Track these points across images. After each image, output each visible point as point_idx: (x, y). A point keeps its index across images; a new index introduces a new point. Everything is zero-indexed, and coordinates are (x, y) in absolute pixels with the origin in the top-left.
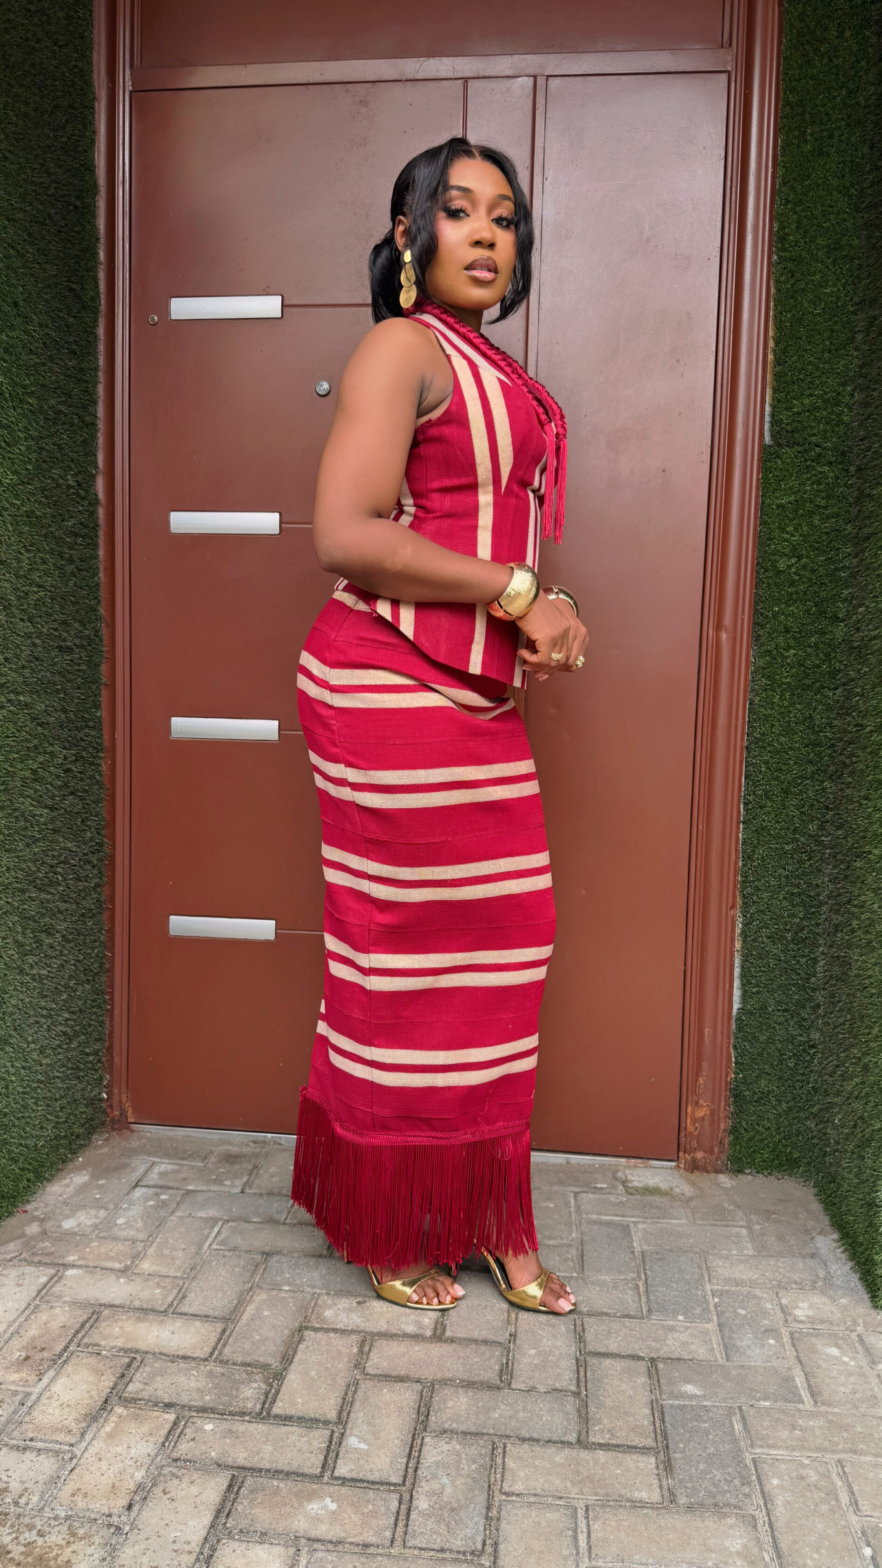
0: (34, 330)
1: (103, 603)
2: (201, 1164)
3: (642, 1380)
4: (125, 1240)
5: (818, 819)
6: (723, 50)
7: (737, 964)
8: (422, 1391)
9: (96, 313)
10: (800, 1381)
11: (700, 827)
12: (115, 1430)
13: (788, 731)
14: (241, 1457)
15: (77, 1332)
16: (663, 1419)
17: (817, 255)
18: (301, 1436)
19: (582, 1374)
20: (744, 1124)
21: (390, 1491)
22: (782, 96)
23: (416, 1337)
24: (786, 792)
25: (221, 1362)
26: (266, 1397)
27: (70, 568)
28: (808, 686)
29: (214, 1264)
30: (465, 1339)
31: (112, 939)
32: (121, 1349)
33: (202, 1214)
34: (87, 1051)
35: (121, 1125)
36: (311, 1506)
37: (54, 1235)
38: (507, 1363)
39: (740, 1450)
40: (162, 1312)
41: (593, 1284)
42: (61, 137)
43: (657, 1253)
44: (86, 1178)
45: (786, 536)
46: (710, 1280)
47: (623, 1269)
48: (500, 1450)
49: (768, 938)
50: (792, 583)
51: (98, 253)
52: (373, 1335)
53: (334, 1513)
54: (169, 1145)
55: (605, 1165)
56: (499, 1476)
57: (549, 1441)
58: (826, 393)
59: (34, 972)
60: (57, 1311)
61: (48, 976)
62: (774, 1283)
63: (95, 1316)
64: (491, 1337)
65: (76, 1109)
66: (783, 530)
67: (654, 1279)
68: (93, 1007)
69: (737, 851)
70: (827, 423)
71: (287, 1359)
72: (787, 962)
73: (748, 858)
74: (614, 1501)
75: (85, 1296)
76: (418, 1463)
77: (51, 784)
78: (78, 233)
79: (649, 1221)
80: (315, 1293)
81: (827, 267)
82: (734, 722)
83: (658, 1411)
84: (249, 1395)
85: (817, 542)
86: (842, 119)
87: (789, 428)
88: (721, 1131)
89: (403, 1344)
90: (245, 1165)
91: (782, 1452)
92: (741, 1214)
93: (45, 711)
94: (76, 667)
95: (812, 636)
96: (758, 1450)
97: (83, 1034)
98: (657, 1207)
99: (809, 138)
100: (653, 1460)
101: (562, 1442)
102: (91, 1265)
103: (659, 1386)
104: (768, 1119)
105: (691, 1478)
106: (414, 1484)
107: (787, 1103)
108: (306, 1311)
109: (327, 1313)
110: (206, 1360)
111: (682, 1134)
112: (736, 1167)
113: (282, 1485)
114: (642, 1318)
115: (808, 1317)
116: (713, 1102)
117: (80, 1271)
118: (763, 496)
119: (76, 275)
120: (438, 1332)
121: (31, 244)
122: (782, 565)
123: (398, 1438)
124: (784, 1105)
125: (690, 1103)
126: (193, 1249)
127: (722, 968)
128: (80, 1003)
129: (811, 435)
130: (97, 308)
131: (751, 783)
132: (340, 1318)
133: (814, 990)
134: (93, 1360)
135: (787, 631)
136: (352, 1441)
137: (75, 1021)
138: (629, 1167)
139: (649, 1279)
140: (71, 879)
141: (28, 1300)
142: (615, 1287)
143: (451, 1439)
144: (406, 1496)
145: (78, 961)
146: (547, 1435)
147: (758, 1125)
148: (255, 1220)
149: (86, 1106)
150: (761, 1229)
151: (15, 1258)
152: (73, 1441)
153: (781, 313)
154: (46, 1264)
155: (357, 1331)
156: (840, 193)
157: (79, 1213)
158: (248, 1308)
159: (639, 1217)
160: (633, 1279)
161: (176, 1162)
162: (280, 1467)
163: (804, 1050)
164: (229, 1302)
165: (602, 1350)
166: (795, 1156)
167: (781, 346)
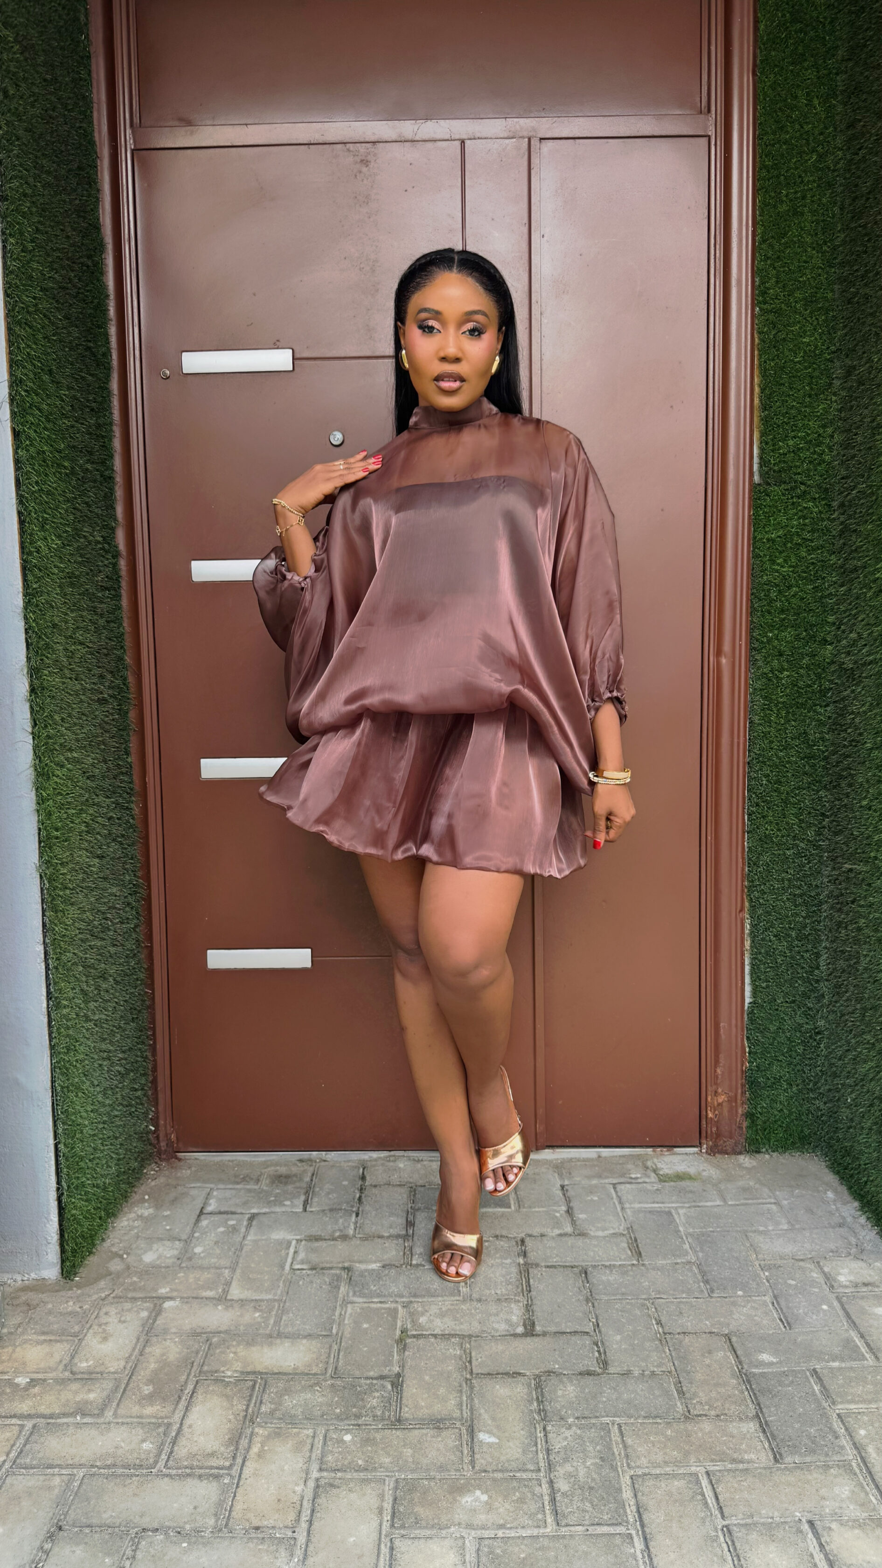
0: (64, 395)
1: (127, 652)
2: (256, 1187)
3: (722, 1353)
4: (209, 1268)
5: (815, 825)
6: (702, 116)
7: (747, 961)
8: (531, 1384)
9: (109, 369)
10: (858, 1342)
11: (709, 838)
12: (264, 1450)
13: (785, 747)
14: (387, 1461)
15: (195, 1361)
17: (795, 307)
18: (433, 1437)
19: (667, 1353)
20: (759, 1108)
22: (758, 160)
23: (510, 1336)
24: (785, 802)
25: (339, 1376)
26: (391, 1403)
28: (802, 704)
29: (301, 1283)
30: (556, 1332)
31: (152, 976)
33: (274, 1236)
34: (136, 1087)
35: (168, 1155)
36: (464, 1501)
37: (138, 1269)
38: (599, 1350)
39: (824, 1408)
40: (268, 1335)
41: (654, 1269)
42: (75, 199)
43: (704, 1235)
44: (150, 1210)
45: (776, 567)
46: (756, 1255)
47: (677, 1253)
48: (616, 1430)
49: (775, 936)
51: (108, 310)
52: (470, 1336)
53: (487, 1503)
55: (633, 1156)
56: (622, 1453)
57: (657, 1417)
58: (808, 435)
59: (96, 1017)
60: (168, 1343)
61: (107, 1020)
63: (206, 1344)
64: (579, 1328)
65: (131, 1144)
67: (707, 1259)
68: (138, 1044)
69: (743, 858)
70: (810, 462)
72: (792, 957)
73: (753, 864)
75: (190, 1326)
76: (547, 1449)
77: (98, 833)
79: (687, 1205)
80: (404, 1302)
81: (805, 319)
82: (736, 740)
83: (744, 1380)
85: (805, 572)
86: (814, 181)
87: (776, 468)
88: (739, 1116)
89: (500, 1343)
91: (861, 1406)
92: (766, 1190)
95: (804, 658)
96: (840, 1407)
97: (132, 1071)
98: (691, 1192)
99: (785, 199)
100: (751, 1424)
101: (670, 1417)
102: (185, 1295)
103: (738, 1357)
104: (781, 1102)
105: (789, 1436)
106: (549, 1469)
107: (797, 1086)
110: (323, 1375)
111: (704, 1122)
112: (753, 1147)
113: (432, 1483)
114: (705, 1296)
116: (731, 1091)
117: (177, 1303)
118: (755, 531)
119: (91, 333)
120: (529, 1327)
124: (794, 1089)
125: (709, 1093)
126: (276, 1270)
127: (733, 967)
128: (129, 1042)
129: (796, 474)
130: (109, 363)
131: (753, 796)
132: (435, 1323)
133: (817, 981)
134: (218, 1387)
135: (781, 655)
136: (483, 1437)
137: (126, 1059)
138: (656, 1156)
139: (703, 1260)
140: (117, 924)
142: (675, 1270)
143: (570, 1424)
144: (545, 1481)
145: (125, 1001)
146: (655, 1412)
147: (772, 1108)
148: (326, 1237)
149: (138, 1140)
150: (789, 1203)
151: (109, 1295)
152: (227, 1464)
153: (765, 362)
154: (141, 1298)
155: (454, 1334)
156: (814, 249)
157: (155, 1246)
158: (347, 1322)
159: (677, 1202)
160: (688, 1261)
161: (230, 1186)
163: (811, 1037)
165: (679, 1330)
166: (806, 1134)
167: (767, 392)
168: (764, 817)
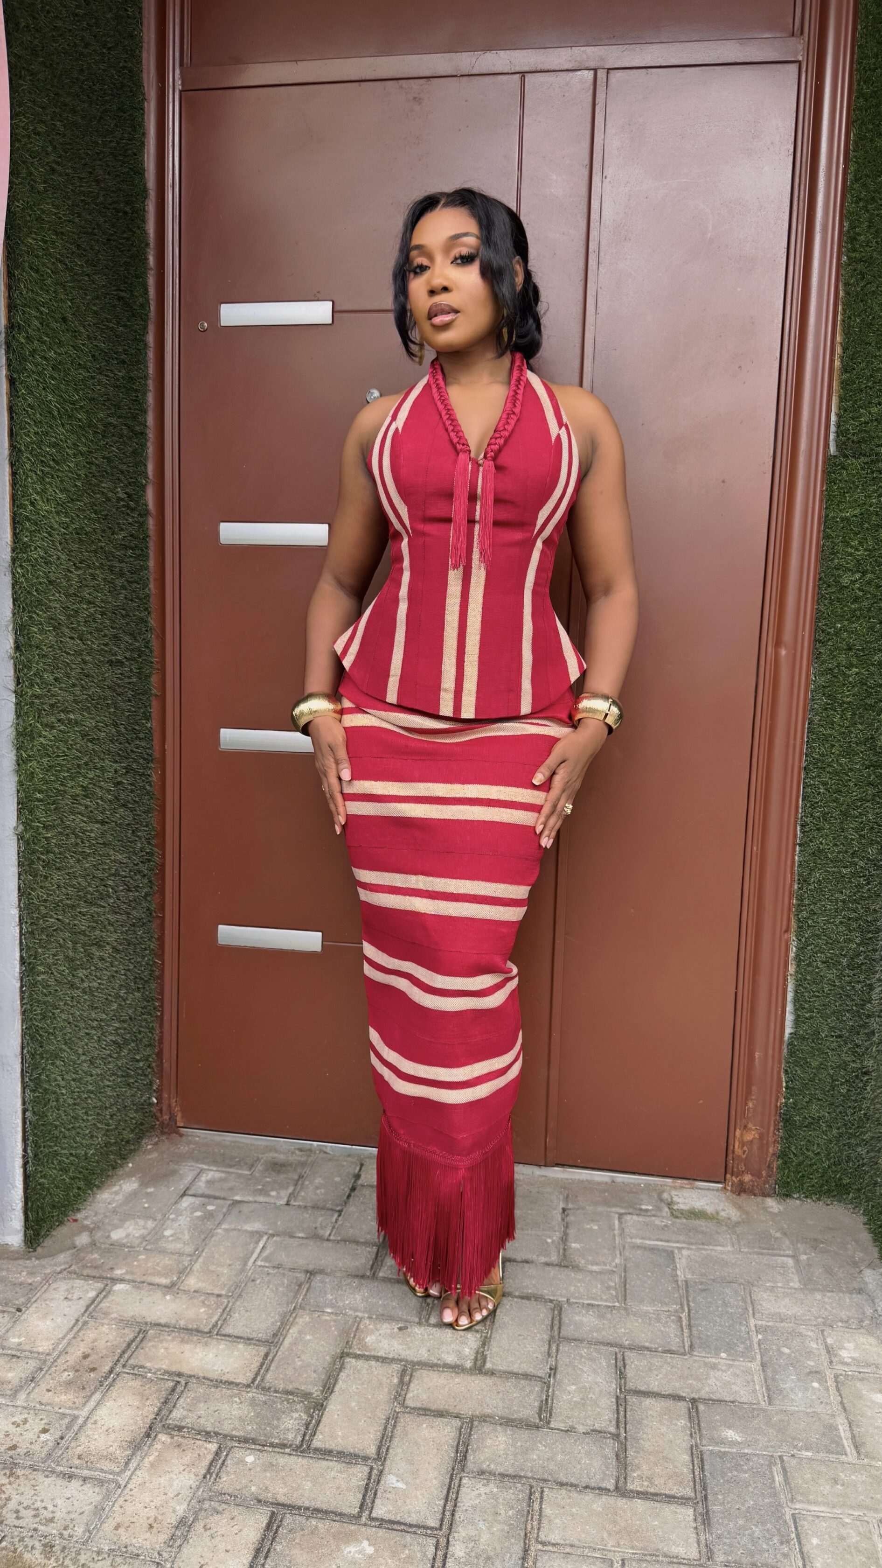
0: (83, 345)
1: (153, 616)
2: (247, 1173)
3: (683, 1422)
4: (173, 1254)
6: (794, 39)
7: (790, 987)
8: (461, 1428)
9: (145, 319)
10: (843, 1431)
11: (755, 848)
12: (160, 1459)
13: (848, 752)
14: (281, 1492)
15: (124, 1352)
16: (702, 1469)
18: (340, 1472)
19: (622, 1413)
20: (793, 1148)
21: (426, 1535)
22: (855, 87)
23: (456, 1369)
24: (845, 814)
25: (263, 1389)
26: (307, 1428)
27: (119, 582)
28: (870, 705)
29: (258, 1282)
30: (505, 1372)
31: (162, 946)
32: (166, 1372)
33: (248, 1227)
34: (138, 1057)
35: (170, 1129)
36: (348, 1549)
37: (103, 1246)
38: (547, 1400)
39: (780, 1505)
40: (207, 1333)
41: (634, 1315)
42: (110, 141)
43: (701, 1283)
44: (135, 1185)
45: (850, 550)
46: (754, 1314)
47: (666, 1300)
48: (537, 1495)
49: (823, 962)
50: (856, 600)
51: (147, 259)
52: (414, 1364)
53: (370, 1557)
54: (216, 1150)
55: (650, 1185)
56: (535, 1523)
57: (587, 1487)
59: (86, 985)
60: (105, 1329)
61: (98, 988)
62: (820, 1320)
63: (141, 1336)
64: (531, 1370)
65: (126, 1115)
66: (847, 544)
67: (697, 1312)
68: (144, 1014)
69: (792, 874)
71: (329, 1387)
72: (842, 988)
73: (804, 881)
74: (651, 1555)
75: (132, 1314)
76: (455, 1506)
77: (101, 799)
78: (127, 239)
79: (693, 1247)
80: (357, 1316)
82: (792, 742)
83: (698, 1457)
84: (290, 1427)
87: (855, 438)
88: (770, 1155)
89: (443, 1375)
90: (290, 1175)
91: (822, 1509)
92: (787, 1242)
93: (95, 727)
94: (127, 680)
95: (875, 654)
96: (798, 1506)
97: (133, 1041)
98: (702, 1232)
100: (691, 1512)
101: (600, 1489)
102: (138, 1280)
103: (700, 1430)
104: (818, 1144)
105: (729, 1533)
106: (451, 1529)
107: (838, 1129)
108: (348, 1334)
109: (368, 1338)
110: (248, 1386)
111: (730, 1157)
112: (784, 1191)
113: (320, 1525)
114: (684, 1354)
115: (853, 1359)
116: (762, 1127)
117: (128, 1287)
118: (826, 508)
119: (125, 283)
120: (479, 1363)
121: (80, 256)
122: (845, 581)
123: (435, 1478)
124: (835, 1131)
125: (738, 1126)
126: (238, 1265)
127: (774, 992)
128: (130, 1012)
130: (146, 315)
131: (808, 805)
132: (381, 1345)
133: (869, 1016)
134: (137, 1383)
135: (850, 649)
136: (391, 1480)
138: (675, 1188)
139: (693, 1312)
140: (122, 891)
141: (76, 1316)
142: (658, 1320)
143: (488, 1480)
144: (443, 1541)
145: (129, 970)
146: (584, 1481)
147: (807, 1150)
148: (300, 1235)
149: (136, 1111)
150: (808, 1259)
151: (65, 1270)
152: (117, 1470)
153: (850, 318)
154: (94, 1277)
155: (398, 1359)
157: (128, 1223)
158: (291, 1331)
159: (684, 1242)
160: (676, 1311)
161: (224, 1169)
162: (318, 1505)
163: (857, 1077)
164: (273, 1324)
165: (642, 1388)
166: (844, 1182)
167: (849, 352)
168: (818, 829)
